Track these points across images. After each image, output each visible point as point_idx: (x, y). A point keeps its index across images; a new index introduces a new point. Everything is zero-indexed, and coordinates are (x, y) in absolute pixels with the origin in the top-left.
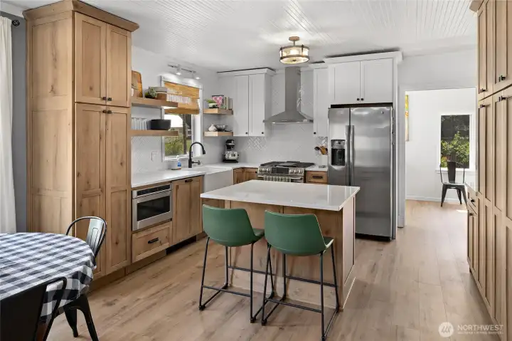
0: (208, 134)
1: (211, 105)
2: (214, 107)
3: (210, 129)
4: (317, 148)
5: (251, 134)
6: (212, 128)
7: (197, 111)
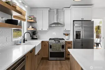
0: (29, 29)
1: (30, 18)
2: (31, 19)
3: (30, 27)
4: (64, 34)
5: (43, 30)
6: (31, 27)
7: (25, 20)
